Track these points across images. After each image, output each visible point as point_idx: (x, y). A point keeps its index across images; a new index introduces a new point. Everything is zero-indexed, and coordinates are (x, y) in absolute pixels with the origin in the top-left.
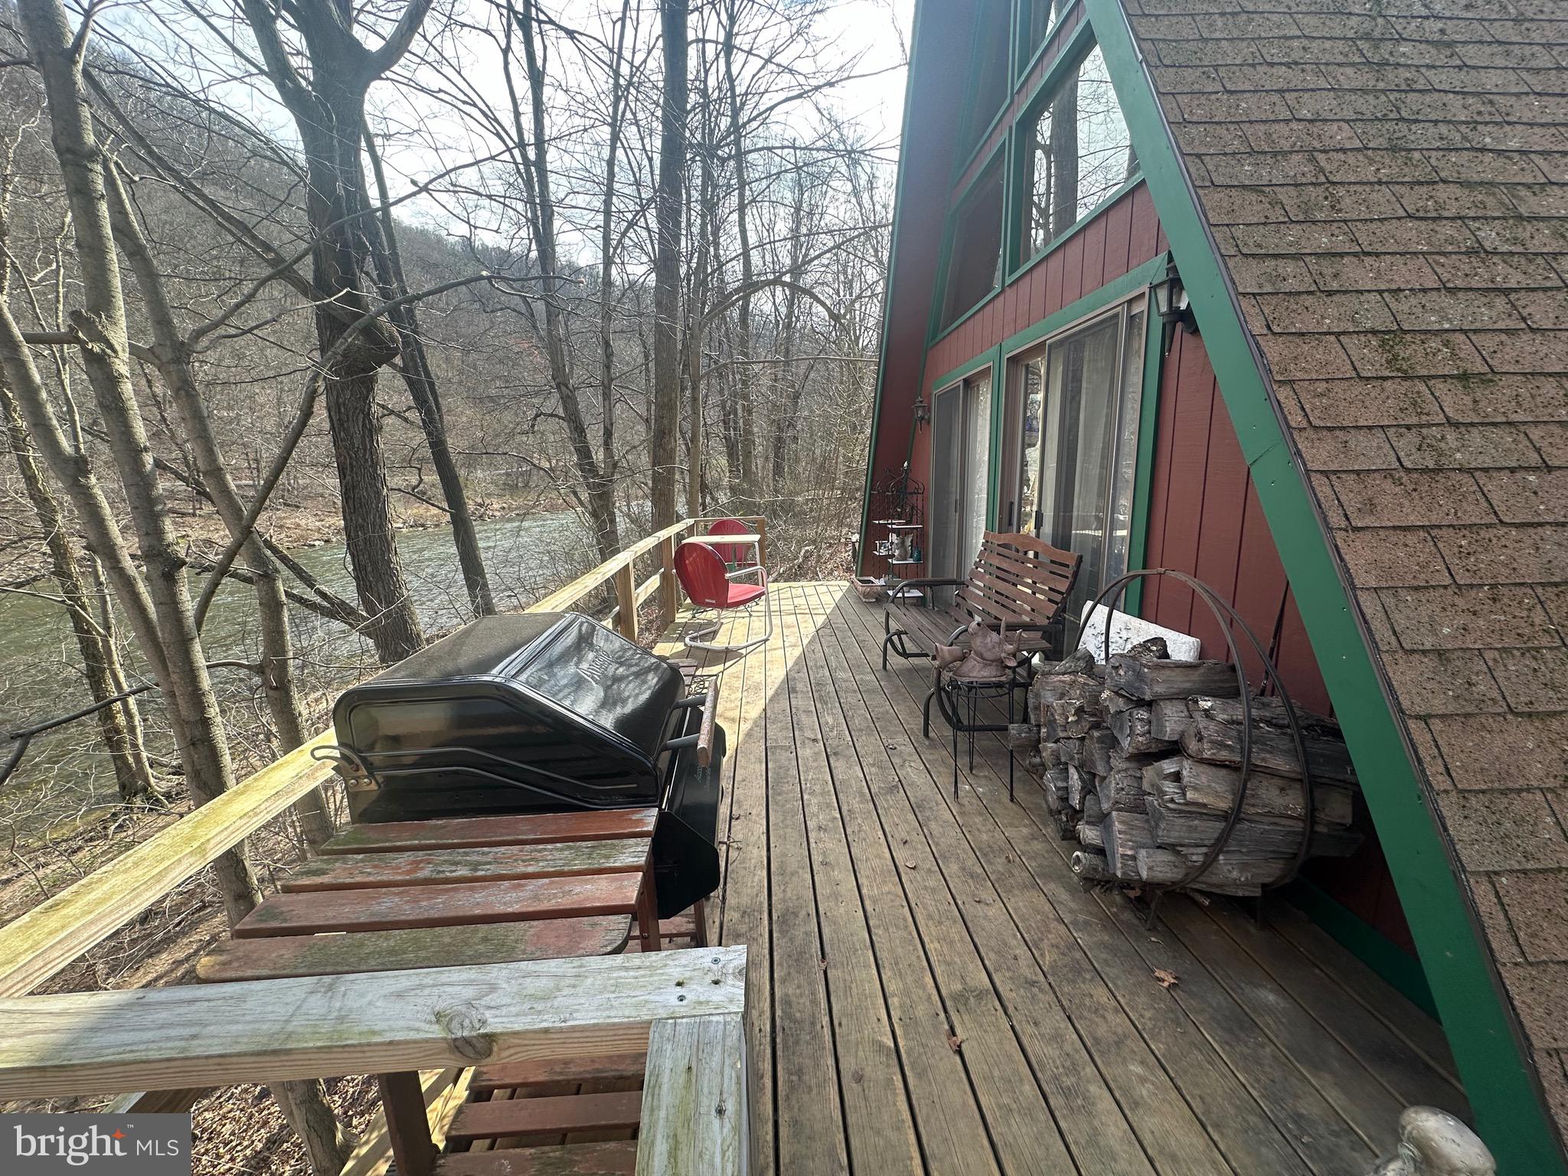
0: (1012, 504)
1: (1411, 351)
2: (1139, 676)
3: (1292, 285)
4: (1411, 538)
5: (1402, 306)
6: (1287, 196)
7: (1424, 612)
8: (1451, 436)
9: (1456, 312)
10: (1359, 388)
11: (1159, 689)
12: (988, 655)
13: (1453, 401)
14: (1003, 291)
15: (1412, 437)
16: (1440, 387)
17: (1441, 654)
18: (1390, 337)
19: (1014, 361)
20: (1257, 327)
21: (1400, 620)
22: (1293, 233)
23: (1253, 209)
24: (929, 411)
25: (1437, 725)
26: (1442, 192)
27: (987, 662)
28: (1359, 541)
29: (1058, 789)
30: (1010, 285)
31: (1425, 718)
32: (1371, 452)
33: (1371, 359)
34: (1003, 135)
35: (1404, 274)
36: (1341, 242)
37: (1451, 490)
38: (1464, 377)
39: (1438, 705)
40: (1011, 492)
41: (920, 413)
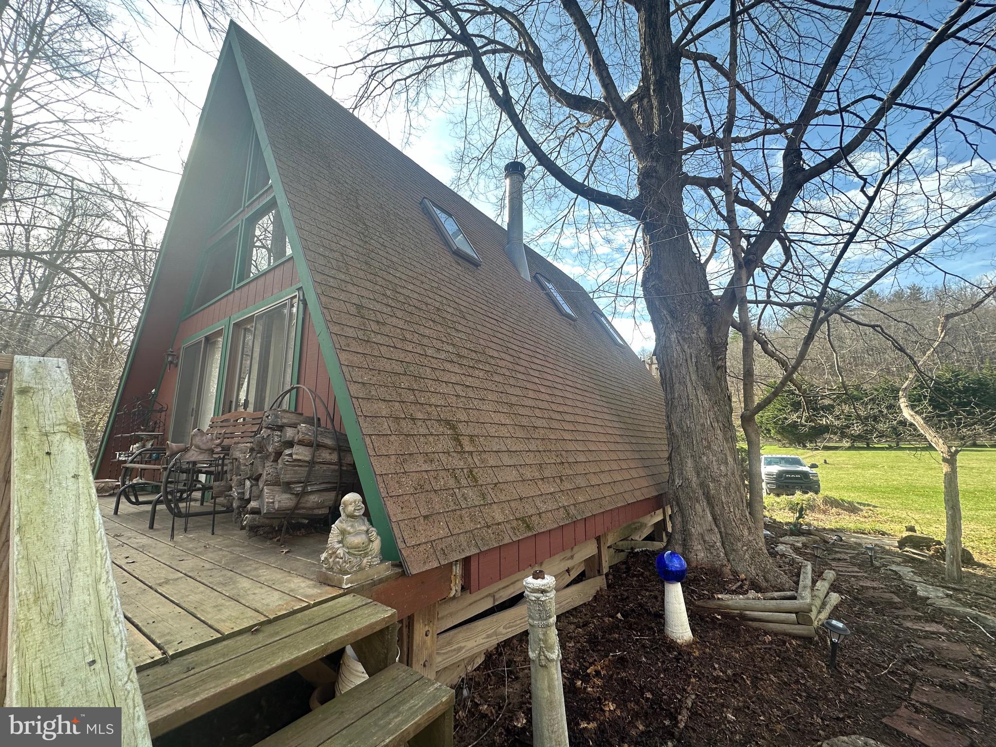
0: (231, 402)
1: (365, 312)
2: (277, 416)
3: (331, 284)
4: (359, 356)
5: (364, 301)
6: (334, 262)
7: (360, 373)
8: (373, 334)
9: (378, 307)
10: (348, 316)
11: (285, 421)
12: (204, 447)
13: (374, 327)
14: (233, 291)
15: (362, 332)
16: (371, 323)
17: (363, 384)
18: (359, 307)
19: (237, 325)
20: (319, 291)
21: (353, 374)
22: (333, 272)
23: (322, 261)
24: (178, 358)
25: (360, 400)
26: (378, 279)
27: (202, 451)
28: (344, 353)
29: (238, 493)
30: (238, 289)
31: (357, 398)
32: (351, 332)
33: (353, 310)
34: (239, 222)
35: (365, 293)
36: (348, 279)
37: (371, 347)
38: (378, 322)
39: (361, 395)
40: (231, 396)
41: (170, 359)
